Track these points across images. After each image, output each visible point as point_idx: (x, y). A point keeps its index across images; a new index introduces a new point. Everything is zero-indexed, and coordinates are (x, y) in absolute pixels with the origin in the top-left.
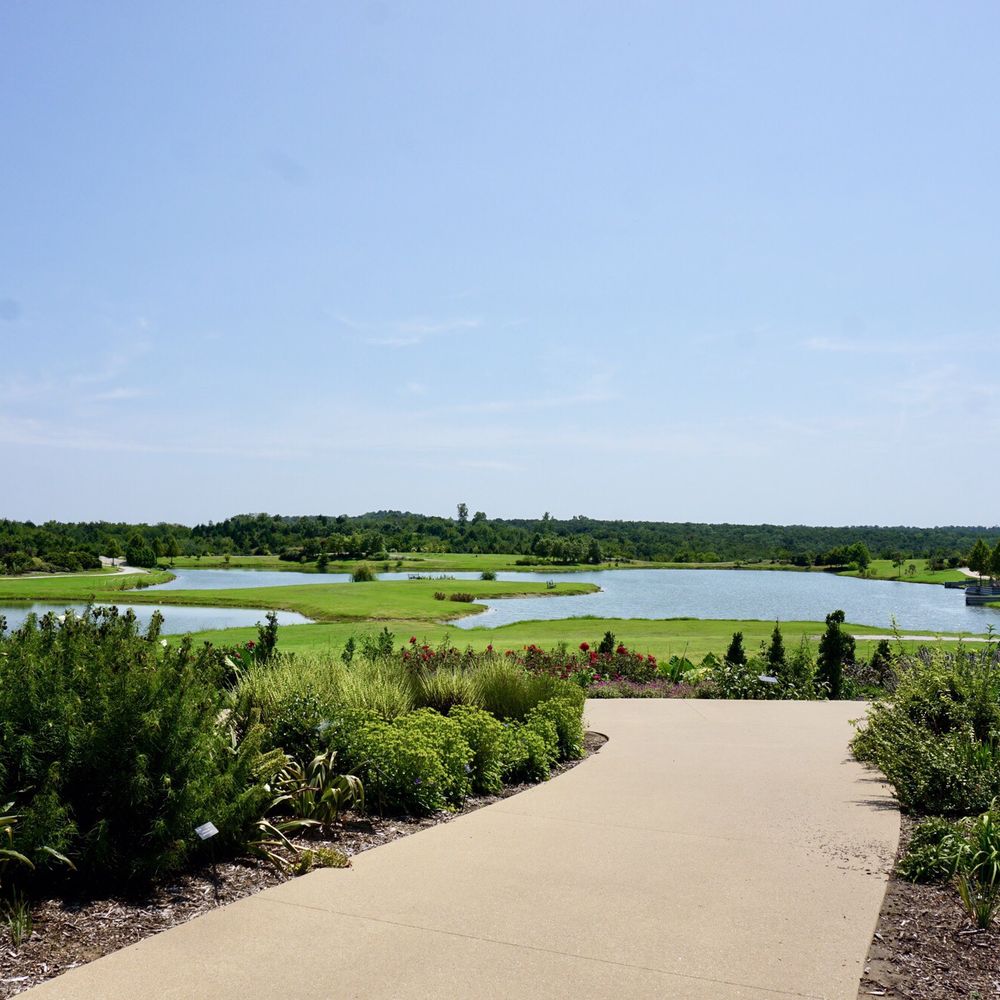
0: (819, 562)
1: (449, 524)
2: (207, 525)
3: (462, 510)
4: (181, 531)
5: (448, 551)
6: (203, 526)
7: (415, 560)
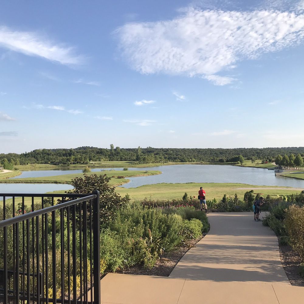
0: (227, 161)
1: (106, 150)
2: (25, 153)
3: (112, 146)
4: (16, 156)
5: (109, 161)
6: (23, 154)
7: (99, 164)
